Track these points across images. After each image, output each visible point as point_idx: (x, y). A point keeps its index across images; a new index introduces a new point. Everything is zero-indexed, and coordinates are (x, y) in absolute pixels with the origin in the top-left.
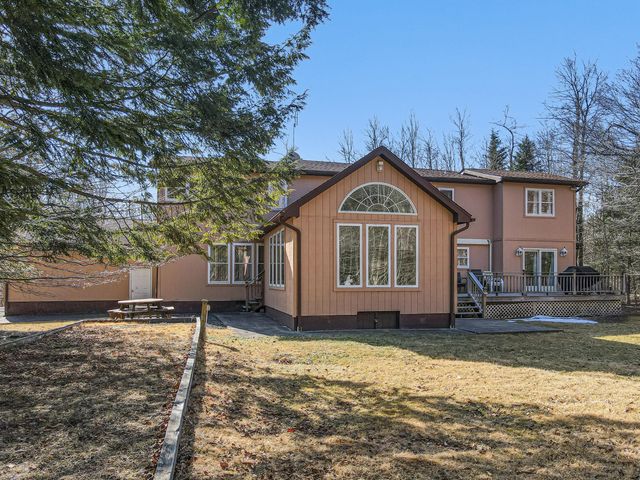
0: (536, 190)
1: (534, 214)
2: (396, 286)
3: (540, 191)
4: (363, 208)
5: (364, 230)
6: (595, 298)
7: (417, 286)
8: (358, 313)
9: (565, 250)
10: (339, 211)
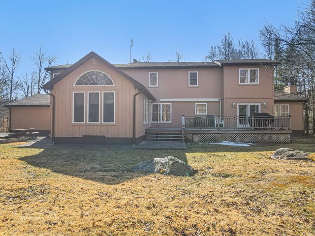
0: (246, 69)
1: (246, 83)
2: (103, 123)
3: (249, 70)
4: (86, 84)
5: (86, 95)
6: (268, 132)
7: (114, 123)
8: (83, 136)
9: (265, 104)
10: (74, 85)
